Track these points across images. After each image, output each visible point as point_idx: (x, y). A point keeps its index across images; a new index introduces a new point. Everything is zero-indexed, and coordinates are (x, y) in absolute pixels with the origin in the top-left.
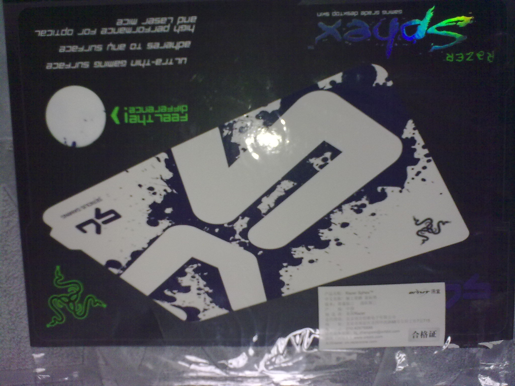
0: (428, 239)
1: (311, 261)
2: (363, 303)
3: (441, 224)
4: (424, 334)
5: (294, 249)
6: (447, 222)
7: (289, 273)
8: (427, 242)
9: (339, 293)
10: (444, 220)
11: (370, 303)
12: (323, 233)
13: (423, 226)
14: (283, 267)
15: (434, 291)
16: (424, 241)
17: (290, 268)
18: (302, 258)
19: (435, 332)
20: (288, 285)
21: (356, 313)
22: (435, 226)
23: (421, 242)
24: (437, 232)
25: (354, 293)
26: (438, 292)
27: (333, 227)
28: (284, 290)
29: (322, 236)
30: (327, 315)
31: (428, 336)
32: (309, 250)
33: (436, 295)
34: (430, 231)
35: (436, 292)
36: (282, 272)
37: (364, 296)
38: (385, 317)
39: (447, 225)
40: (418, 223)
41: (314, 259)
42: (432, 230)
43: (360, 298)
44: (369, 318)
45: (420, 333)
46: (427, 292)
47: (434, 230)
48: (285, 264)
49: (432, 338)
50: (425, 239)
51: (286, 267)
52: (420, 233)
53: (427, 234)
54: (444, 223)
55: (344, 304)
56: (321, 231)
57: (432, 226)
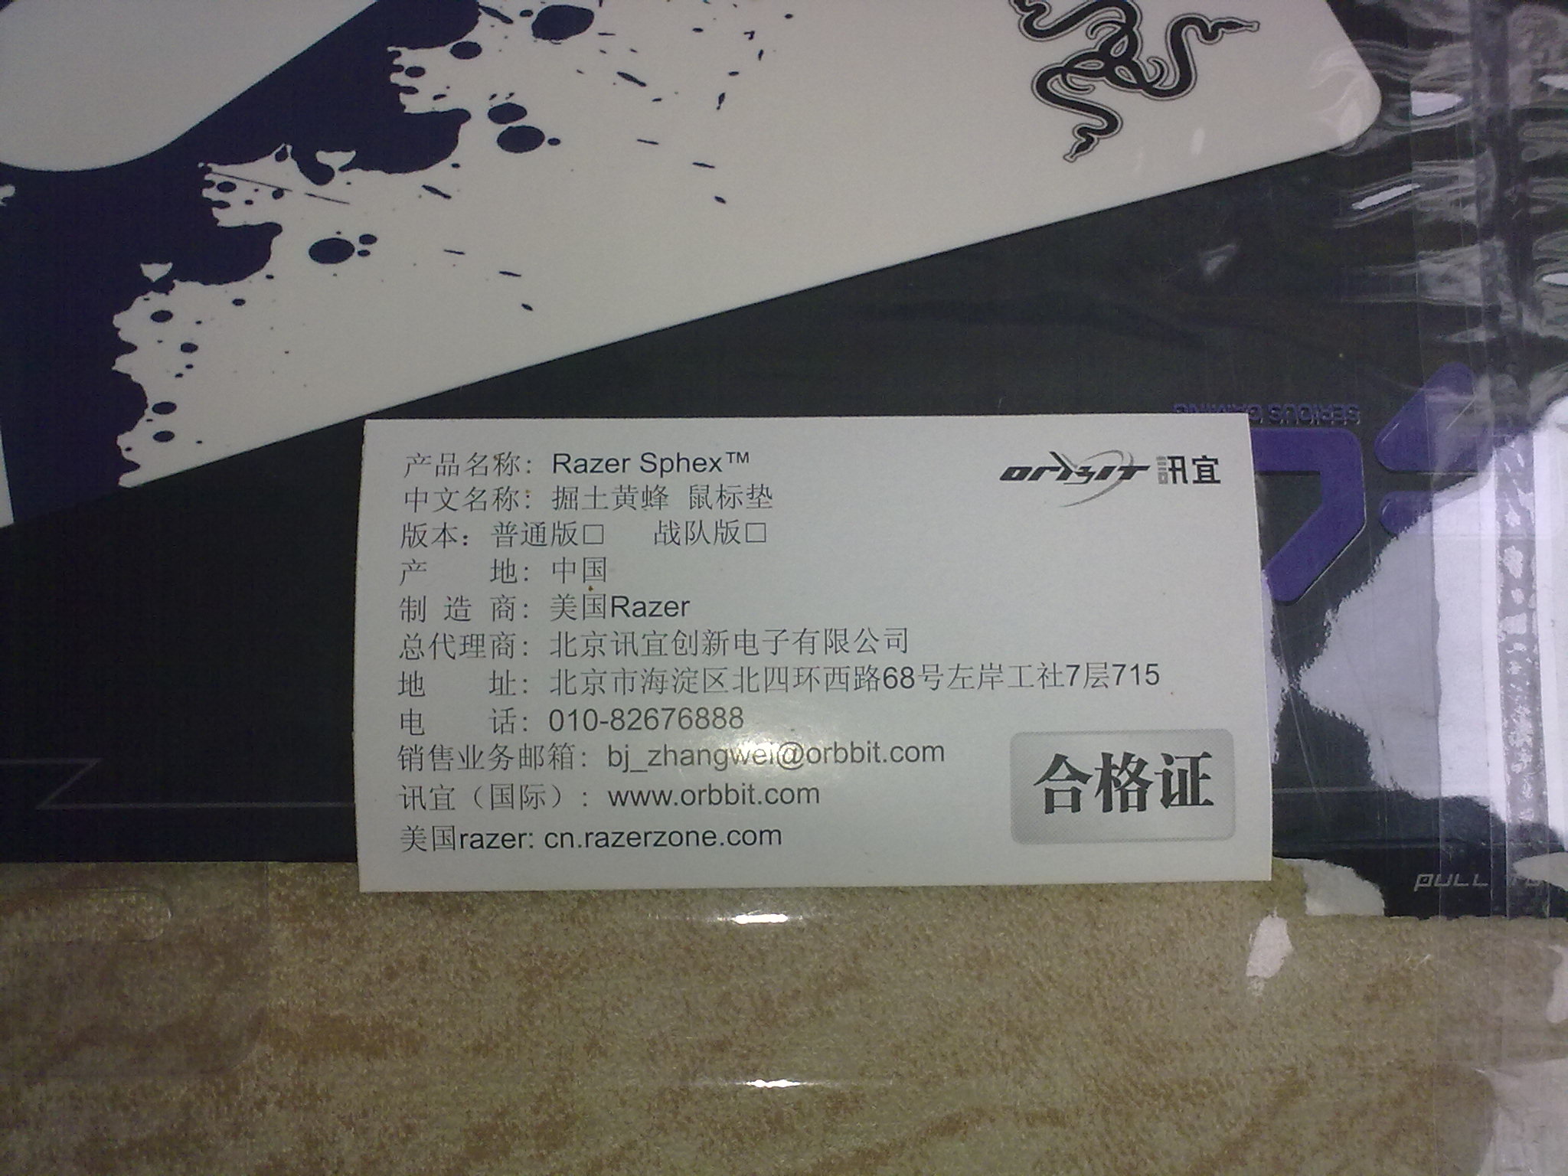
0: (1112, 123)
1: (330, 251)
2: (669, 535)
3: (1191, 37)
4: (1124, 778)
5: (219, 173)
6: (1232, 25)
7: (175, 332)
8: (1104, 146)
9: (503, 462)
10: (1212, 13)
11: (727, 534)
12: (417, 72)
13: (1077, 41)
14: (146, 286)
15: (1176, 467)
16: (1086, 139)
17: (188, 296)
18: (273, 229)
19: (1204, 766)
20: (166, 408)
21: (619, 605)
22: (1153, 44)
23: (1071, 141)
24: (1170, 81)
25: (613, 465)
26: (1207, 471)
27: (483, 32)
28: (136, 442)
29: (412, 91)
30: (412, 609)
31: (1155, 794)
32: (321, 175)
33: (1191, 493)
34: (1123, 72)
35: (1192, 472)
36: (131, 323)
37: (678, 484)
38: (836, 641)
39: (1229, 41)
40: (1043, 22)
41: (352, 237)
42: (1136, 70)
43: (655, 497)
44: (715, 642)
45: (1091, 765)
46: (1129, 472)
47: (1150, 72)
48: (155, 271)
49: (1182, 815)
50: (1098, 122)
51: (164, 286)
52: (1056, 86)
53: (1103, 93)
54: (1210, 34)
55: (536, 535)
56: (408, 57)
57: (1133, 46)
